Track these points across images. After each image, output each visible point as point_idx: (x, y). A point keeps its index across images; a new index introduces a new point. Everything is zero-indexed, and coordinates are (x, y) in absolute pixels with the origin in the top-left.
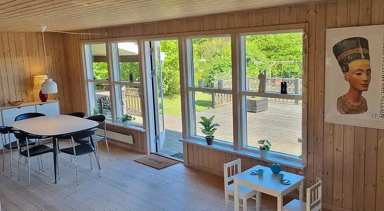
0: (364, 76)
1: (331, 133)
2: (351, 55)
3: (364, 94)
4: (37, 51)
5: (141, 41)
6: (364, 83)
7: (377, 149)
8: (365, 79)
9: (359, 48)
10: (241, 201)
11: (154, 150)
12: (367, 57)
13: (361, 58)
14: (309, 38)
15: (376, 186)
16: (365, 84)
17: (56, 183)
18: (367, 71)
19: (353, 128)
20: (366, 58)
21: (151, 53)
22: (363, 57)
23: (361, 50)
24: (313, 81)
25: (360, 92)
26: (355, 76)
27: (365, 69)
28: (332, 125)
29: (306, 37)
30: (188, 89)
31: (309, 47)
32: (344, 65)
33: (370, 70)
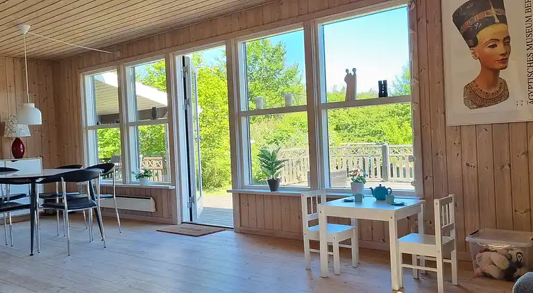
0: (500, 48)
1: (457, 142)
2: (480, 21)
3: (502, 74)
4: (12, 85)
5: (171, 55)
6: (501, 58)
7: (527, 153)
8: (503, 52)
9: (490, 9)
10: (330, 248)
11: (186, 218)
12: (503, 20)
13: (495, 23)
14: (417, 7)
15: (530, 210)
16: (503, 59)
17: (32, 255)
18: (504, 39)
19: (489, 128)
20: (501, 22)
21: (185, 75)
22: (497, 21)
23: (493, 12)
24: (427, 68)
25: (496, 72)
26: (487, 50)
27: (501, 38)
28: (458, 128)
29: (413, 6)
30: (240, 114)
31: (418, 21)
32: (470, 37)
33: (508, 37)
